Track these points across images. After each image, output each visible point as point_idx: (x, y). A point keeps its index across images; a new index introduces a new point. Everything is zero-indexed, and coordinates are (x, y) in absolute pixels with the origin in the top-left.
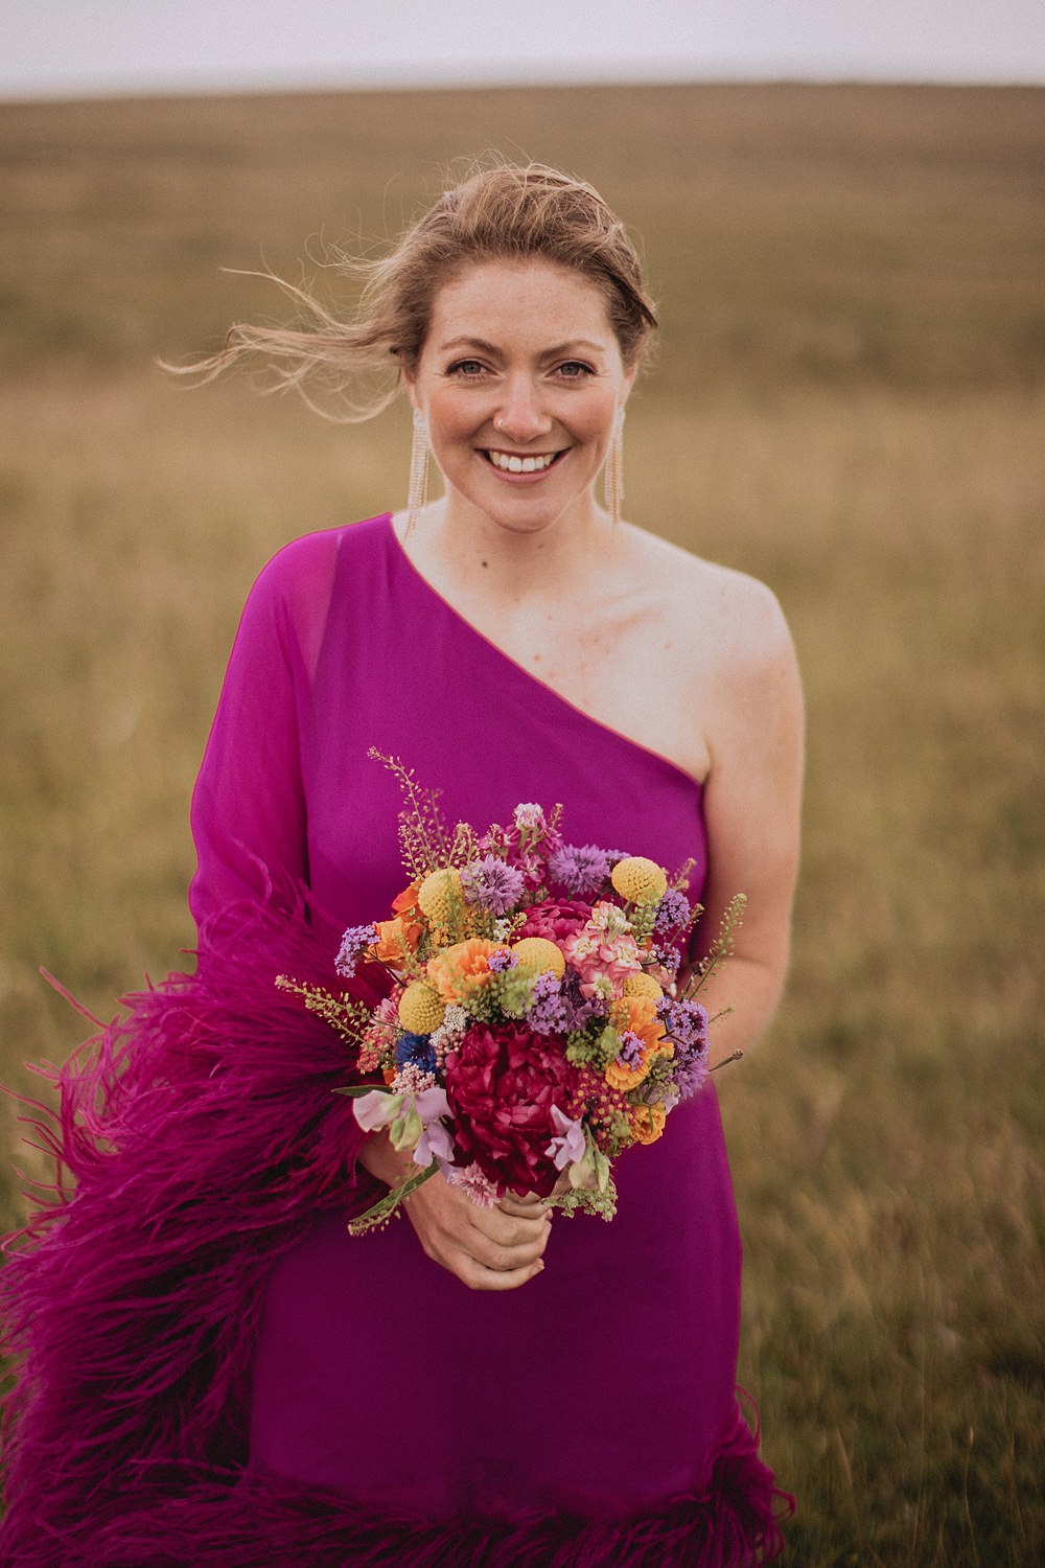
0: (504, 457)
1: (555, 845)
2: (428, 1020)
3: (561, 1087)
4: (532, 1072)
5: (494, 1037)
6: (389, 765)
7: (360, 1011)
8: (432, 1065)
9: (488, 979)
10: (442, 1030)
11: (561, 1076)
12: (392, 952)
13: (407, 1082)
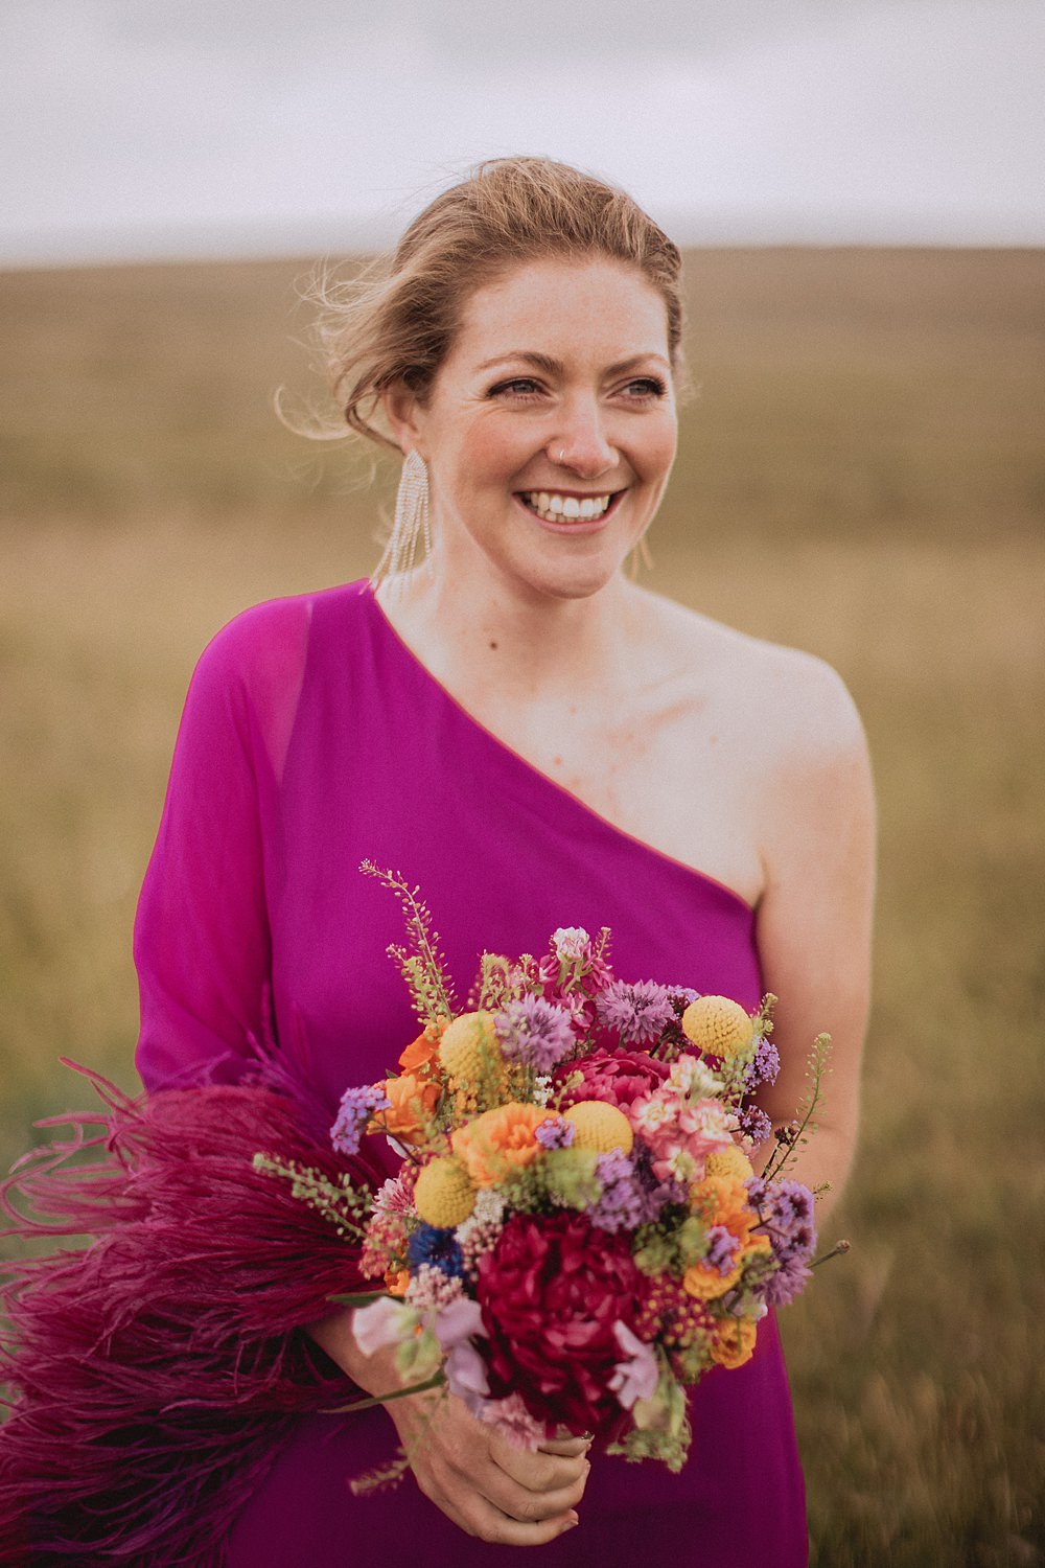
0: (556, 500)
1: (603, 980)
2: (454, 1208)
3: (628, 1296)
4: (591, 1277)
5: (541, 1232)
6: (387, 881)
7: (364, 1197)
8: (457, 1268)
9: (534, 1156)
10: (472, 1222)
11: (629, 1283)
12: (402, 1121)
13: (424, 1290)
